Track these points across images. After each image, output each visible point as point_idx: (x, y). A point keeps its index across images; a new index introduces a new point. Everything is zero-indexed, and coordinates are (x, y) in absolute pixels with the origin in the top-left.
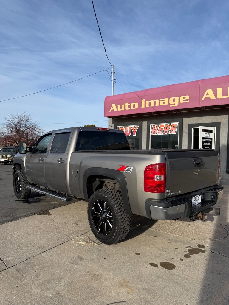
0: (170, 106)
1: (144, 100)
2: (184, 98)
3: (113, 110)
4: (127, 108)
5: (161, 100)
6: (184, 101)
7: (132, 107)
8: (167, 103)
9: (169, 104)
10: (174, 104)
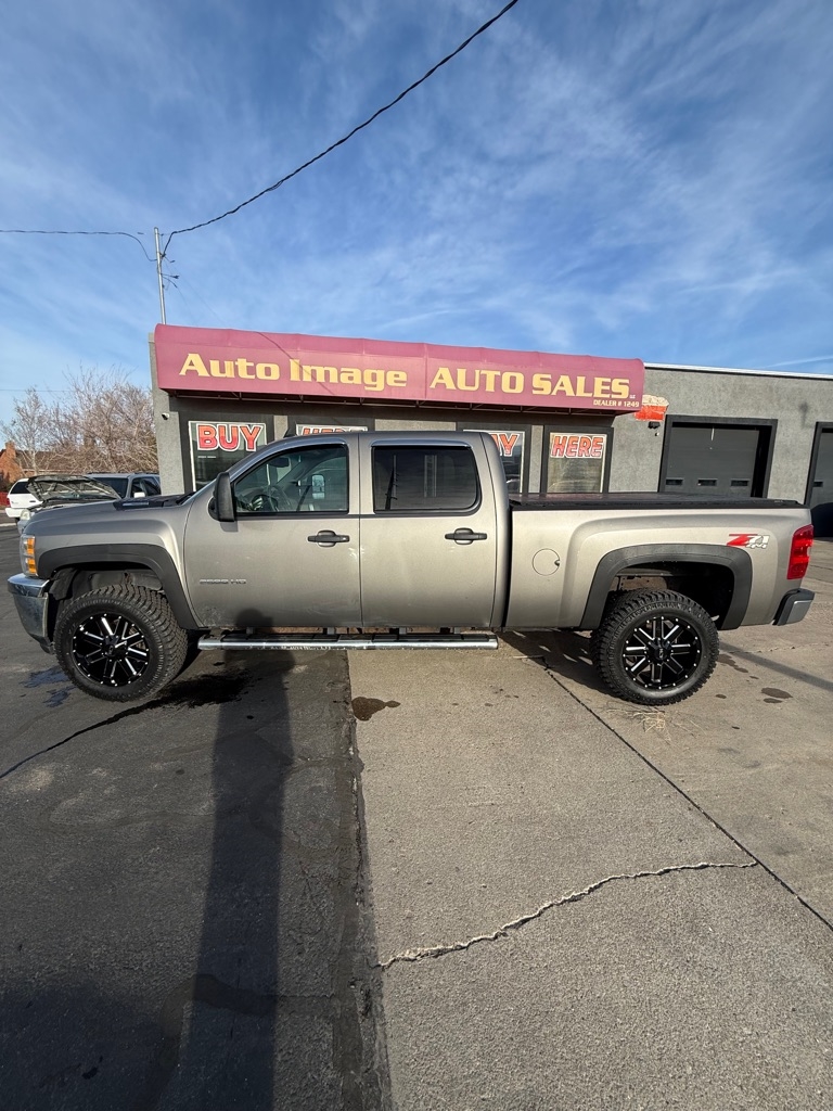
0: (367, 388)
1: (298, 361)
2: (397, 376)
3: (195, 372)
4: (243, 374)
5: (343, 369)
6: (396, 382)
7: (261, 374)
8: (357, 380)
9: (364, 384)
10: (375, 386)
